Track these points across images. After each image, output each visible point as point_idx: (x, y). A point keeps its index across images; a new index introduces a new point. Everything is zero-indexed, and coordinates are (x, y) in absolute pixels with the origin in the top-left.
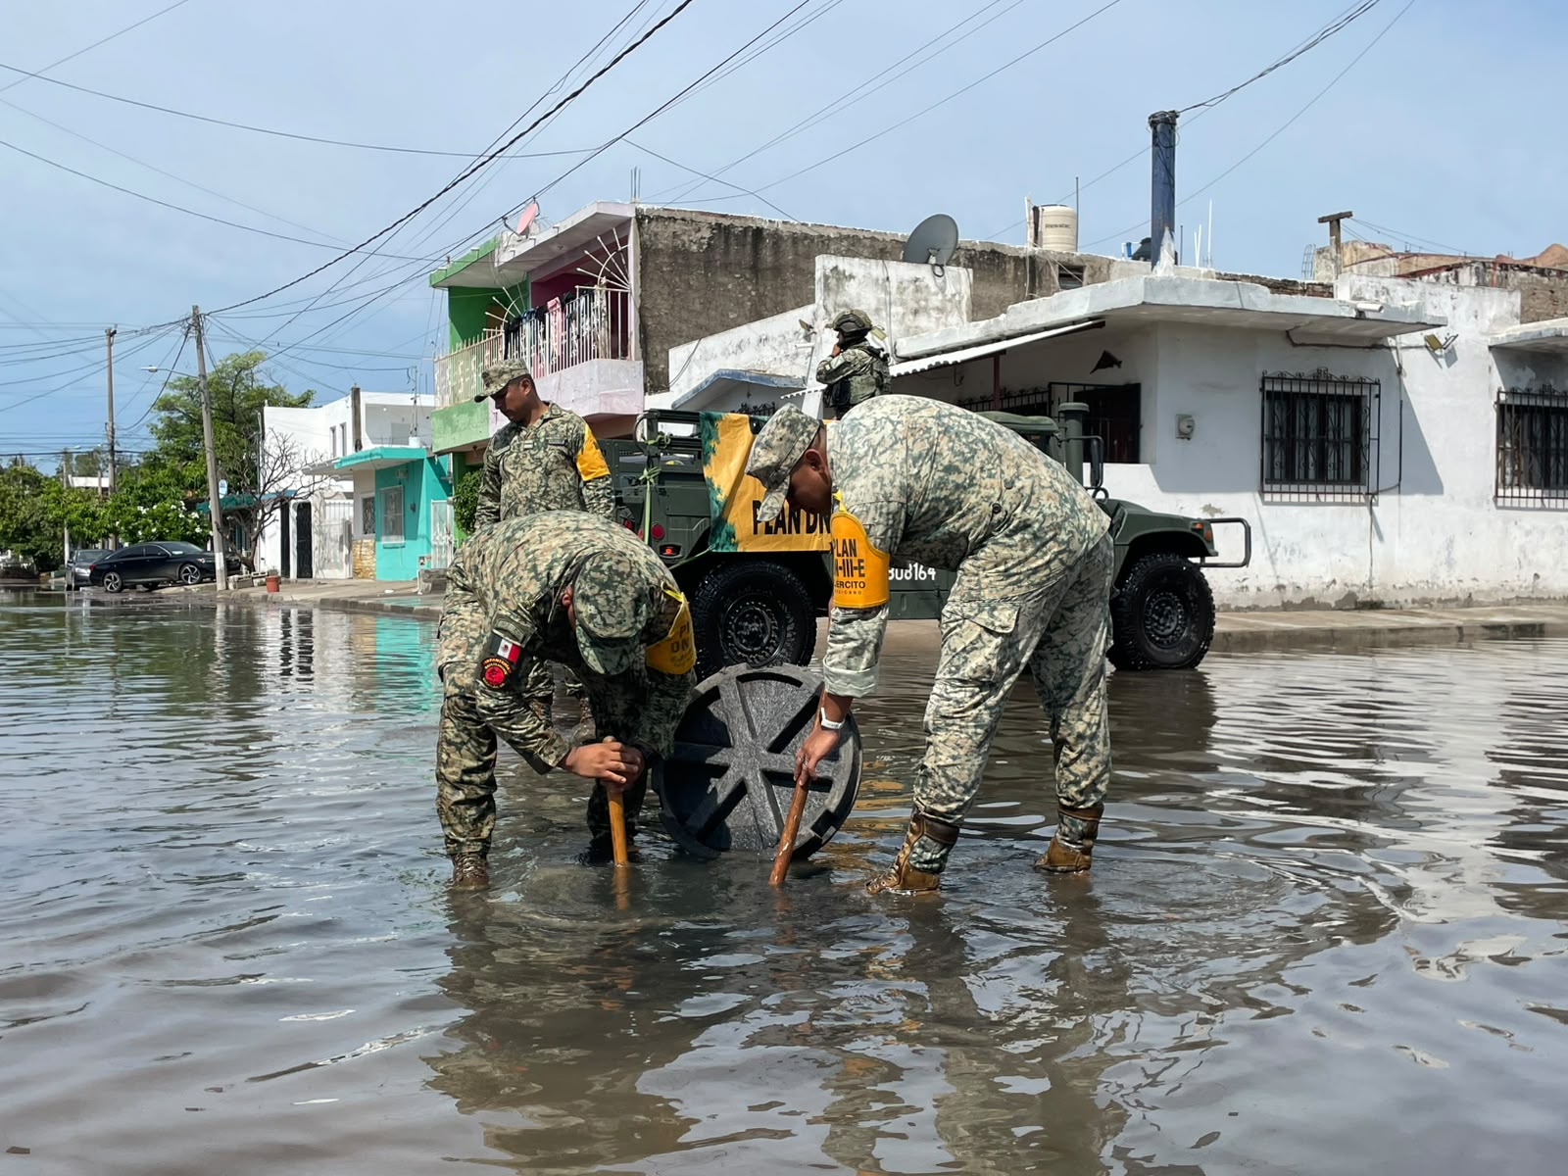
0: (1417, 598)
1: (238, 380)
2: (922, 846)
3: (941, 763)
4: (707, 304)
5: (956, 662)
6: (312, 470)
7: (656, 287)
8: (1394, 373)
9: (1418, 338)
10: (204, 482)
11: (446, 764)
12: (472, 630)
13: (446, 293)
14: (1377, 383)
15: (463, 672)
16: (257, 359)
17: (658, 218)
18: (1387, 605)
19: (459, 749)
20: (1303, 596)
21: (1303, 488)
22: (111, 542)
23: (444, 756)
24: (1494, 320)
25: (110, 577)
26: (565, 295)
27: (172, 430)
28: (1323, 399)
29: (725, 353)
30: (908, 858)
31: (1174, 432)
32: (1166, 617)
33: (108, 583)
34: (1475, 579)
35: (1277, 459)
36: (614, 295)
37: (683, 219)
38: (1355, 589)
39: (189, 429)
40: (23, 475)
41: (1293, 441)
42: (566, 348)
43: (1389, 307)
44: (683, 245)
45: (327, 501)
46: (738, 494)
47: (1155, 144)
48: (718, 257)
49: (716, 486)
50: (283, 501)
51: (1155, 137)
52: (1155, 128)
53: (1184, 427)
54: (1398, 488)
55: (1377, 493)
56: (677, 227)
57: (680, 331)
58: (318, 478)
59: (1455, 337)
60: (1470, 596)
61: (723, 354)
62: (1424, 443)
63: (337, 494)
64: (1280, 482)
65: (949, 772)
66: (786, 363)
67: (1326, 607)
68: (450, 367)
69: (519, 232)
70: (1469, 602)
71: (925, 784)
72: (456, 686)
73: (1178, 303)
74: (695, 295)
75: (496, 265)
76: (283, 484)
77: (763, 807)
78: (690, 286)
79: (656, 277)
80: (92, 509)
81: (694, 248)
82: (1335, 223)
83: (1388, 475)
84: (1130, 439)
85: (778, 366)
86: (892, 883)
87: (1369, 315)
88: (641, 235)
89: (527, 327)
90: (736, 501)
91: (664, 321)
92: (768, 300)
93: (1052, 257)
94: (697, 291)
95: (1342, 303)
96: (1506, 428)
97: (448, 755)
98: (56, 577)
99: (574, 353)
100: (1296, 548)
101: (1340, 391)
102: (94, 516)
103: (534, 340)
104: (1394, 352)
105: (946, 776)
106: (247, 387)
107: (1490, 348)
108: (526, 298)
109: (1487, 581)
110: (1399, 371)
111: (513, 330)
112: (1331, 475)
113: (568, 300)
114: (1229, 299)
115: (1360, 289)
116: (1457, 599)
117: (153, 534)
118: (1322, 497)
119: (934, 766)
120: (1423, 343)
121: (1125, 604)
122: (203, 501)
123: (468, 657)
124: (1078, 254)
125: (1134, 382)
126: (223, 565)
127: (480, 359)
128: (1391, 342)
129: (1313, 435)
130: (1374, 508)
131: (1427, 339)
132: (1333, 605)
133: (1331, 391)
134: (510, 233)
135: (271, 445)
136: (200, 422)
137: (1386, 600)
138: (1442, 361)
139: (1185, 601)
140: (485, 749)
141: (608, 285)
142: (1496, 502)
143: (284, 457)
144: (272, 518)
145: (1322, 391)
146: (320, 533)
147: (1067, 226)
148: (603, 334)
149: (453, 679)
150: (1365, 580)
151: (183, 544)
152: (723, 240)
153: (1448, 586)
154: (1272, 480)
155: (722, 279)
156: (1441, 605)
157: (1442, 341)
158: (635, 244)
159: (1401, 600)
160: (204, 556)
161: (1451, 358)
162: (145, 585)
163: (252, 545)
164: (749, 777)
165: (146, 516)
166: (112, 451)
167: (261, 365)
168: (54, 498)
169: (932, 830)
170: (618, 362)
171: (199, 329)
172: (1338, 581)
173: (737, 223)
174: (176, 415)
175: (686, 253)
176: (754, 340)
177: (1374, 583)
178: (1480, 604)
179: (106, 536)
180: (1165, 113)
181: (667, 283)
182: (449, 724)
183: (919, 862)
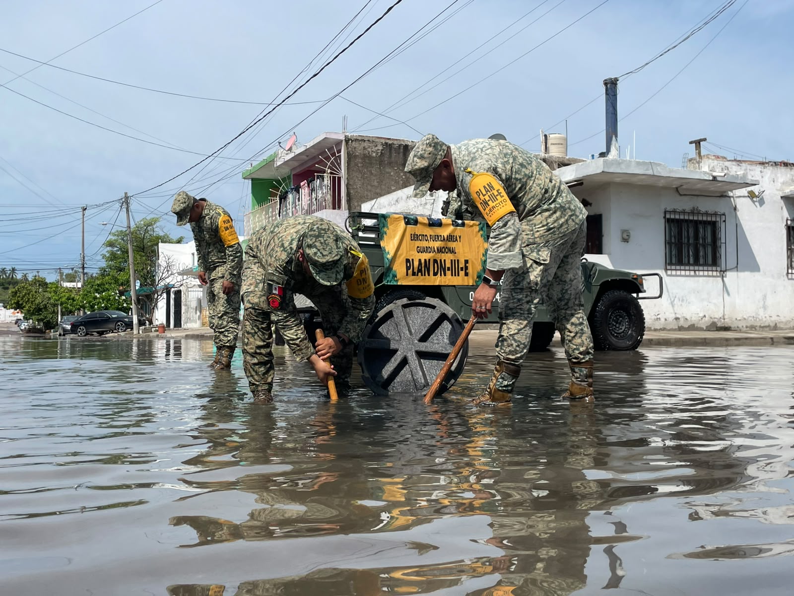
0: (748, 325)
1: (146, 231)
2: (502, 378)
3: (511, 333)
4: (380, 182)
5: (518, 279)
6: (183, 273)
7: (355, 174)
8: (733, 210)
9: (744, 191)
10: (128, 281)
11: (247, 344)
12: (258, 276)
13: (250, 181)
14: (724, 214)
15: (254, 296)
16: (155, 221)
17: (356, 140)
18: (732, 329)
19: (253, 336)
20: (689, 323)
21: (687, 268)
22: (82, 313)
23: (246, 340)
24: (783, 183)
25: (80, 329)
26: (310, 179)
27: (113, 257)
28: (696, 223)
29: (390, 205)
30: (495, 385)
31: (620, 239)
32: (620, 324)
33: (79, 332)
34: (778, 316)
35: (673, 253)
36: (334, 178)
37: (369, 141)
38: (716, 320)
39: (122, 256)
40: (39, 281)
41: (681, 244)
42: (310, 205)
43: (729, 174)
44: (369, 153)
45: (190, 289)
46: (398, 256)
47: (607, 94)
48: (386, 159)
49: (387, 251)
50: (167, 290)
51: (607, 90)
52: (607, 86)
53: (625, 236)
54: (736, 268)
55: (726, 271)
56: (366, 144)
57: (367, 196)
58: (185, 277)
59: (763, 192)
60: (776, 324)
61: (389, 205)
62: (749, 244)
63: (194, 285)
64: (675, 264)
65: (516, 337)
66: (421, 208)
67: (701, 329)
68: (252, 218)
69: (287, 149)
70: (775, 328)
71: (502, 345)
72: (250, 303)
73: (621, 172)
74: (374, 178)
75: (275, 166)
76: (168, 280)
77: (416, 369)
78: (372, 174)
79: (355, 169)
80: (73, 296)
81: (374, 154)
82: (698, 144)
83: (731, 262)
84: (597, 243)
85: (416, 209)
86: (487, 398)
87: (719, 179)
88: (348, 149)
89: (290, 196)
90: (397, 259)
91: (359, 191)
92: (411, 180)
93: (554, 159)
94: (376, 176)
95: (705, 173)
96: (791, 238)
97: (248, 339)
98: (54, 332)
99: (314, 207)
100: (684, 298)
101: (705, 219)
102: (73, 299)
103: (294, 202)
104: (732, 199)
105: (515, 340)
106: (150, 235)
107: (782, 197)
108: (290, 182)
109: (785, 317)
110: (735, 209)
111: (283, 198)
112: (701, 261)
113: (311, 182)
114: (647, 170)
115: (713, 167)
116: (769, 326)
117: (103, 307)
118: (697, 272)
119: (507, 335)
120: (747, 194)
121: (598, 316)
122: (128, 291)
123: (256, 289)
124: (567, 157)
125: (598, 213)
126: (137, 322)
127: (267, 213)
128: (730, 194)
129: (691, 241)
130: (724, 278)
131: (749, 192)
132: (705, 328)
133: (700, 218)
134: (282, 150)
135: (162, 261)
136: (127, 252)
137: (732, 326)
138: (757, 204)
139: (629, 315)
140: (267, 337)
141: (331, 173)
142: (788, 276)
143: (168, 267)
144: (162, 298)
145: (696, 218)
146: (186, 305)
147: (561, 144)
148: (329, 197)
149: (249, 300)
150: (721, 315)
151: (117, 312)
152: (388, 150)
153: (764, 319)
154: (671, 264)
155: (388, 170)
156: (761, 329)
157: (757, 194)
158: (344, 153)
159: (740, 326)
160: (128, 318)
161: (762, 202)
162: (98, 332)
163: (151, 311)
164: (409, 355)
165: (99, 298)
166: (83, 268)
167: (158, 224)
168: (54, 291)
169: (507, 368)
170: (336, 211)
171: (127, 204)
172: (707, 316)
173: (395, 142)
174: (116, 249)
175: (370, 157)
176: (404, 197)
177: (726, 317)
178: (781, 329)
179: (79, 309)
180: (611, 79)
181: (360, 172)
182: (247, 323)
183: (501, 387)
